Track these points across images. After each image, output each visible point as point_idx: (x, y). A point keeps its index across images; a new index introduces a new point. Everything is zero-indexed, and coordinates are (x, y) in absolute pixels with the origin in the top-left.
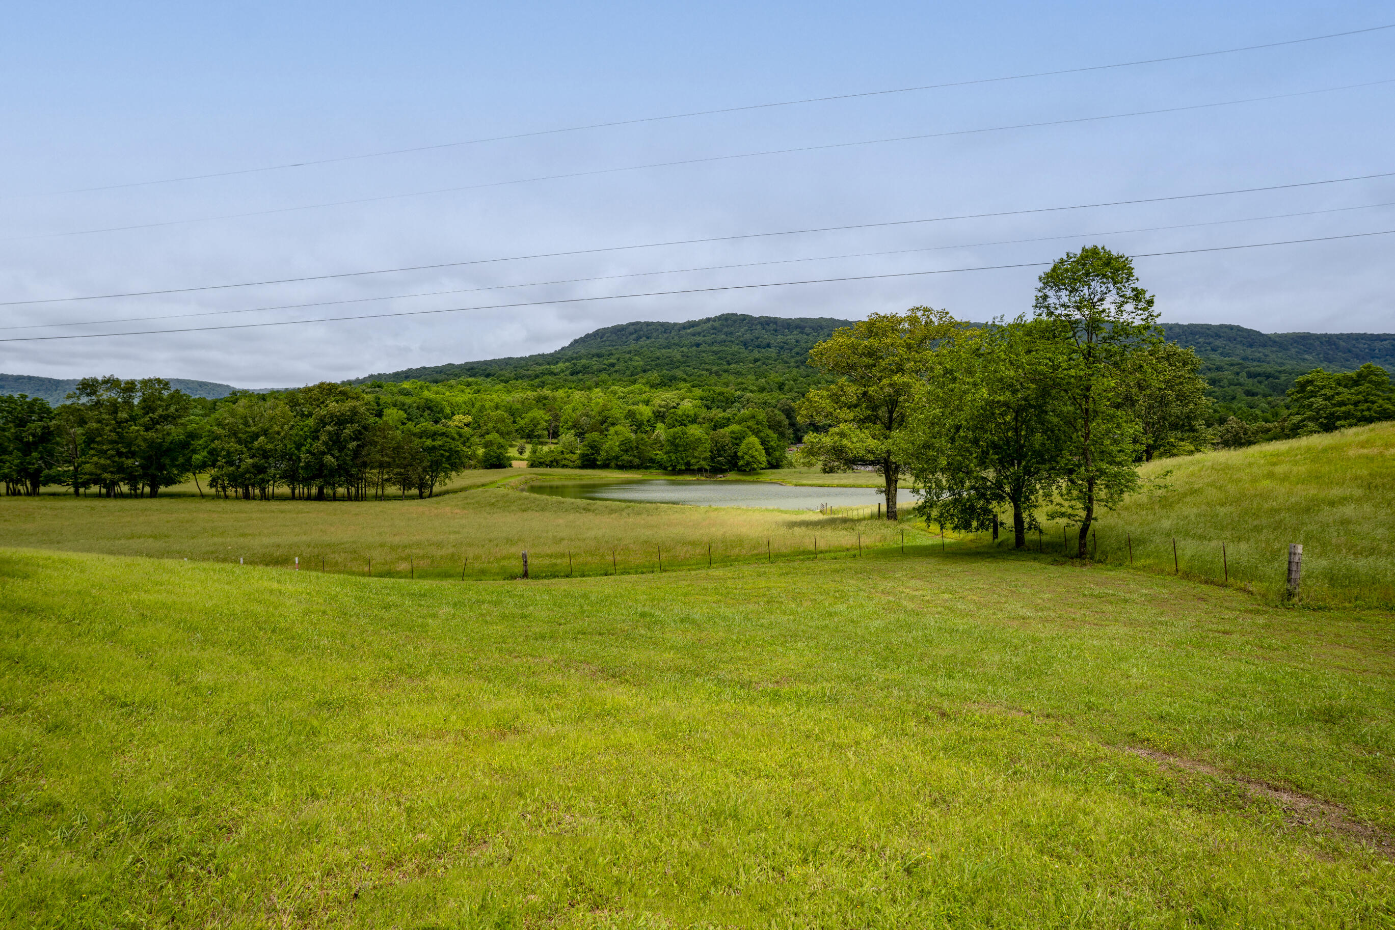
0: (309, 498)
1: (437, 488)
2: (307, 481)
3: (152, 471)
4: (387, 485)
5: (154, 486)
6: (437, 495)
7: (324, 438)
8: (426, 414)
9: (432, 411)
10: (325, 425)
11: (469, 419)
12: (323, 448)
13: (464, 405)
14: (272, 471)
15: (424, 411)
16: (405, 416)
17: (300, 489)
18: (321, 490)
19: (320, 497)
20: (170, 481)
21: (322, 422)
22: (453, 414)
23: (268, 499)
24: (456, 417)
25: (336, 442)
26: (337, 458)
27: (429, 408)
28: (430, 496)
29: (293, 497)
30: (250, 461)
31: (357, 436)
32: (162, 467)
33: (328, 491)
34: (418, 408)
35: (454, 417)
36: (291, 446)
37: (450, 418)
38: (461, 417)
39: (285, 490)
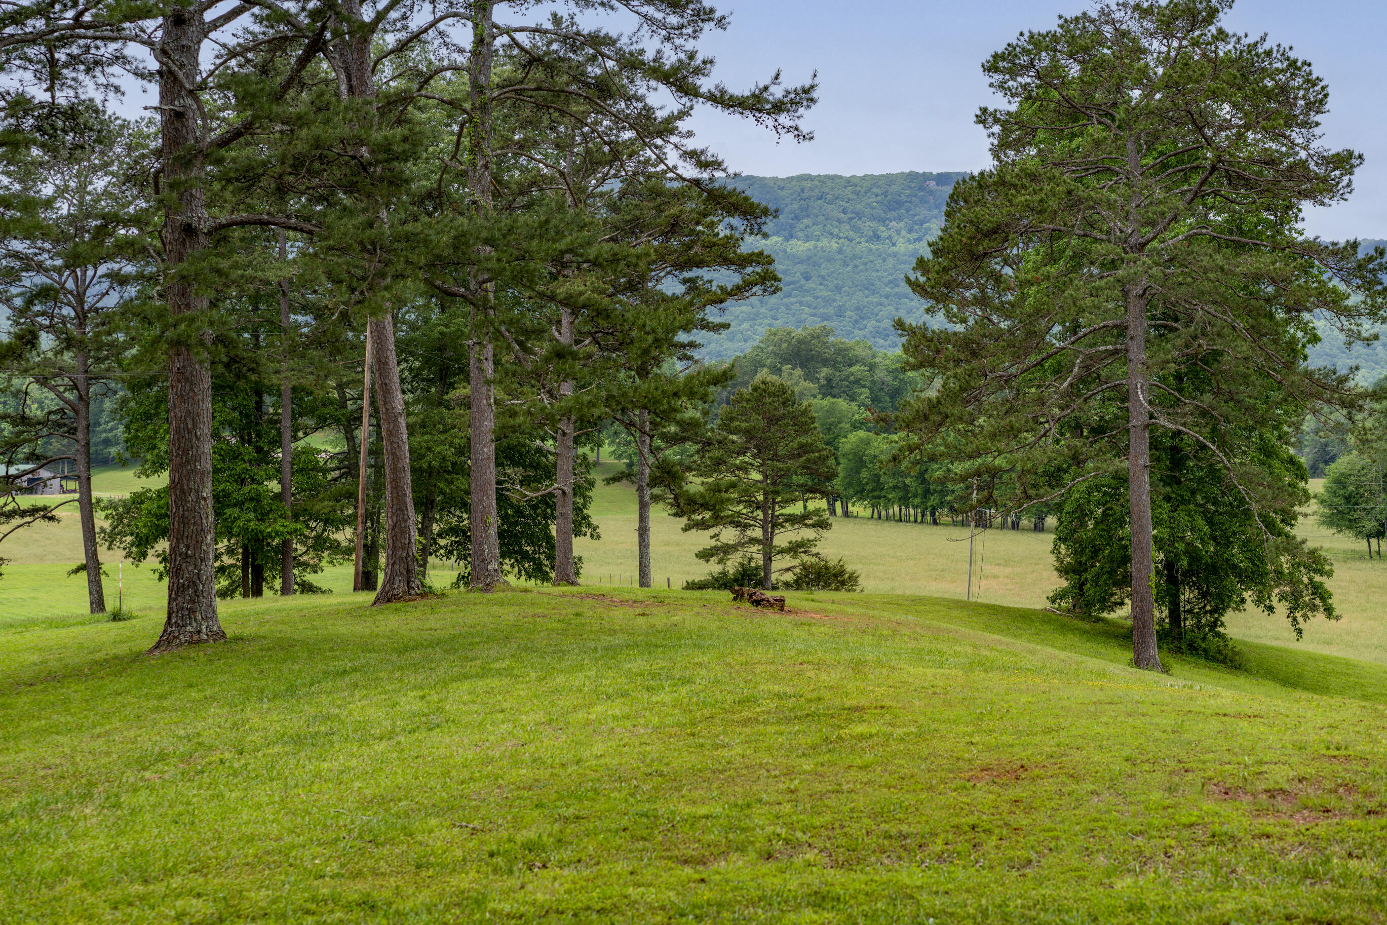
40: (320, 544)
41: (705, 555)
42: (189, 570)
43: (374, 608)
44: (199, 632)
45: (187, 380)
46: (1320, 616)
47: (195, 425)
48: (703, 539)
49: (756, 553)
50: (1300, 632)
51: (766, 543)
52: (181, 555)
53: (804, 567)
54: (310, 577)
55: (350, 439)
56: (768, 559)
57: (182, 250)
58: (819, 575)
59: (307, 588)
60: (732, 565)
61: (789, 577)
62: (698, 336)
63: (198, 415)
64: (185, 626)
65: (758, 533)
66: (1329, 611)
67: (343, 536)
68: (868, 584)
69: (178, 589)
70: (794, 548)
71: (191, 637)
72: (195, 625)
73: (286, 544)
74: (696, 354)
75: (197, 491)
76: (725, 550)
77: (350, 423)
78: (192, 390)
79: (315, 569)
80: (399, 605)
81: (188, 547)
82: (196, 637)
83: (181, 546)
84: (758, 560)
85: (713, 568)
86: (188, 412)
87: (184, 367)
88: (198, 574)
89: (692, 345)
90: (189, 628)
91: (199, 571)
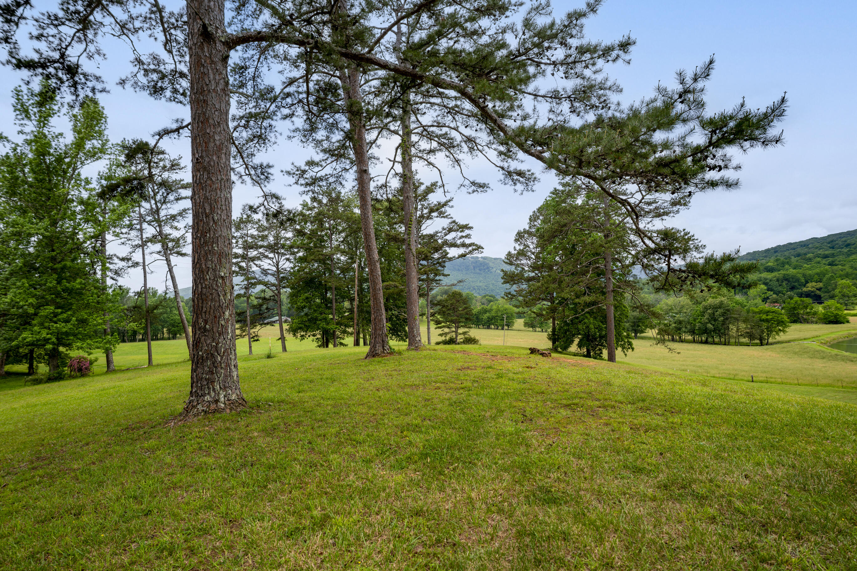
0: (702, 342)
1: (770, 340)
2: (700, 334)
3: (635, 328)
4: (741, 337)
5: (636, 334)
6: (771, 344)
7: (707, 316)
8: (784, 284)
9: (789, 281)
10: (707, 309)
11: (821, 285)
12: (707, 321)
13: (816, 276)
14: (684, 329)
15: (783, 282)
16: (766, 288)
17: (696, 337)
18: (707, 339)
19: (706, 342)
20: (642, 332)
21: (706, 308)
22: (807, 282)
23: (682, 342)
24: (810, 285)
25: (713, 319)
26: (713, 325)
27: (786, 280)
28: (767, 344)
29: (694, 341)
30: (674, 325)
31: (723, 314)
32: (638, 326)
33: (710, 340)
34: (778, 280)
35: (808, 285)
36: (691, 319)
37: (805, 286)
38: (814, 284)
39: (690, 338)
40: (345, 332)
41: (441, 335)
42: (207, 343)
43: (367, 361)
44: (217, 401)
45: (205, 168)
46: (630, 350)
47: (212, 210)
48: (440, 331)
49: (454, 334)
50: (626, 355)
51: (456, 332)
52: (200, 329)
53: (465, 338)
54: (342, 341)
55: (351, 304)
56: (457, 336)
57: (200, 53)
58: (469, 340)
59: (342, 344)
60: (448, 338)
61: (462, 340)
62: (441, 277)
63: (216, 201)
64: (204, 395)
65: (454, 329)
66: (633, 349)
67: (350, 330)
68: (482, 342)
69: (198, 360)
70: (464, 333)
71: (208, 407)
72: (213, 394)
73: (334, 332)
74: (441, 282)
75: (214, 270)
76: (446, 334)
77: (352, 300)
78: (209, 178)
79: (343, 339)
80: (380, 359)
81: (206, 322)
82: (213, 406)
83: (200, 321)
84: (454, 336)
85: (443, 338)
86: (206, 198)
87: (202, 157)
88: (216, 347)
89: (440, 280)
90: (207, 398)
91: (217, 344)
